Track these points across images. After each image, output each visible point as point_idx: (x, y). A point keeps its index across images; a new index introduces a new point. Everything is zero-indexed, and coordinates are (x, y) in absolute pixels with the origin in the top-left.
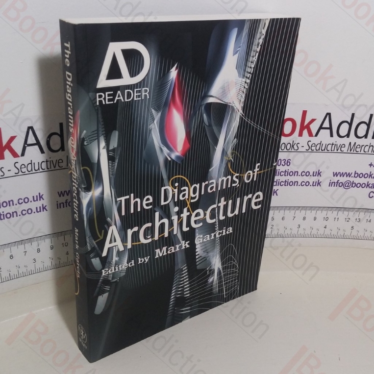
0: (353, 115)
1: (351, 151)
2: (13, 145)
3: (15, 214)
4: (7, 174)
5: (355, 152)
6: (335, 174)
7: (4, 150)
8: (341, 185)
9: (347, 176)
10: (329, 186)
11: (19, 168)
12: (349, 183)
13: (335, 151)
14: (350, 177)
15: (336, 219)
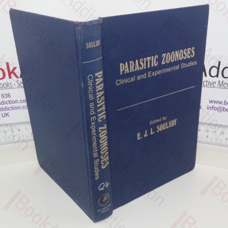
0: (219, 62)
1: (220, 86)
2: (15, 71)
3: (19, 108)
4: (14, 86)
5: (223, 87)
6: (211, 102)
7: (11, 74)
8: (215, 109)
9: (219, 103)
10: (207, 109)
11: (20, 84)
12: (221, 108)
13: (209, 86)
14: (221, 104)
15: (214, 132)
